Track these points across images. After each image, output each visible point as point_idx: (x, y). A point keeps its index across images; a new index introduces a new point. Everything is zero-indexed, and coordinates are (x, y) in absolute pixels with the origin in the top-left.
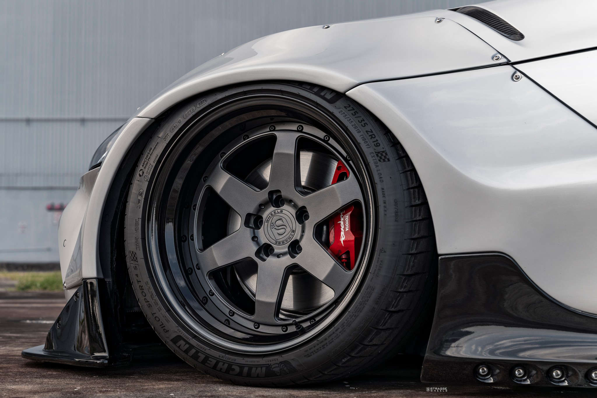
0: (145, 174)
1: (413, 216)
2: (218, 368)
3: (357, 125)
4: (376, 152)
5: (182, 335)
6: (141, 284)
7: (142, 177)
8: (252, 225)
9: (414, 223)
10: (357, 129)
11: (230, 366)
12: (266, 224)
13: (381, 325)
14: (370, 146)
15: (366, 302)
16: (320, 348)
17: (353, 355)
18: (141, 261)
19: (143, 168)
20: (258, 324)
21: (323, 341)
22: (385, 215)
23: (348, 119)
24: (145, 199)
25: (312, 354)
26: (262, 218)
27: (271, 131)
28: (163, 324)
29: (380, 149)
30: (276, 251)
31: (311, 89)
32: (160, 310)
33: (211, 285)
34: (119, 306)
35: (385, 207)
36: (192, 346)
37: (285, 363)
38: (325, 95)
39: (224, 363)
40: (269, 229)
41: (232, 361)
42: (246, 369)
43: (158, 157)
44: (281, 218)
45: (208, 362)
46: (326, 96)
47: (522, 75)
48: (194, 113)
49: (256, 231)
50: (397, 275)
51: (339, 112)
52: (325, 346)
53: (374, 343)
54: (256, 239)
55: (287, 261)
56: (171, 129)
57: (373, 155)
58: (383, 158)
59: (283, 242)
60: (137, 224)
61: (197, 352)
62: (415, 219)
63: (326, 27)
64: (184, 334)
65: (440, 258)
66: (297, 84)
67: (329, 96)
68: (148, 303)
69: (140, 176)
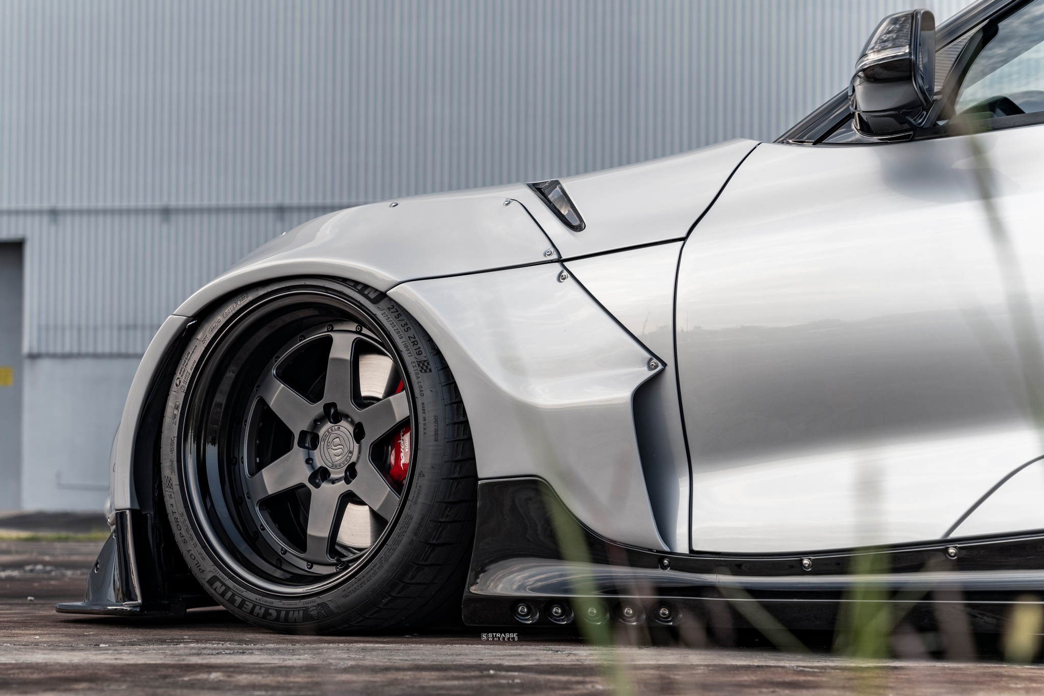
0: (182, 384)
1: (456, 435)
2: (255, 614)
3: (399, 330)
4: (417, 362)
5: (218, 575)
6: (177, 515)
7: (179, 387)
8: (309, 444)
9: (456, 443)
10: (399, 334)
11: (267, 610)
12: (323, 443)
13: (422, 560)
14: (412, 354)
15: (404, 533)
16: (358, 586)
17: (393, 595)
18: (177, 488)
19: (180, 376)
20: (311, 563)
21: (360, 579)
22: (425, 433)
23: (391, 322)
24: (181, 413)
25: (350, 594)
26: (318, 436)
27: (328, 331)
28: (198, 563)
29: (422, 358)
30: (333, 476)
31: (355, 286)
32: (195, 546)
33: (261, 518)
34: (163, 545)
35: (425, 424)
36: (228, 588)
37: (323, 605)
38: (368, 293)
39: (261, 607)
40: (325, 449)
41: (269, 605)
42: (283, 613)
43: (196, 363)
44: (338, 436)
45: (245, 606)
46: (369, 295)
47: (569, 275)
48: (234, 312)
49: (310, 451)
50: (437, 502)
51: (382, 314)
52: (363, 584)
53: (419, 581)
54: (311, 462)
55: (341, 487)
56: (210, 330)
57: (414, 364)
58: (425, 368)
59: (340, 465)
60: (172, 444)
61: (233, 595)
62: (457, 438)
63: (394, 204)
64: (221, 575)
65: (480, 482)
66: (341, 280)
67: (372, 296)
68: (183, 538)
69: (177, 385)
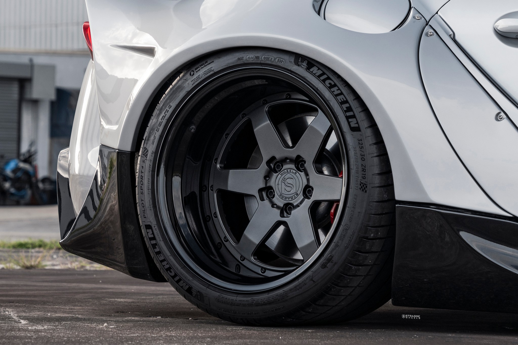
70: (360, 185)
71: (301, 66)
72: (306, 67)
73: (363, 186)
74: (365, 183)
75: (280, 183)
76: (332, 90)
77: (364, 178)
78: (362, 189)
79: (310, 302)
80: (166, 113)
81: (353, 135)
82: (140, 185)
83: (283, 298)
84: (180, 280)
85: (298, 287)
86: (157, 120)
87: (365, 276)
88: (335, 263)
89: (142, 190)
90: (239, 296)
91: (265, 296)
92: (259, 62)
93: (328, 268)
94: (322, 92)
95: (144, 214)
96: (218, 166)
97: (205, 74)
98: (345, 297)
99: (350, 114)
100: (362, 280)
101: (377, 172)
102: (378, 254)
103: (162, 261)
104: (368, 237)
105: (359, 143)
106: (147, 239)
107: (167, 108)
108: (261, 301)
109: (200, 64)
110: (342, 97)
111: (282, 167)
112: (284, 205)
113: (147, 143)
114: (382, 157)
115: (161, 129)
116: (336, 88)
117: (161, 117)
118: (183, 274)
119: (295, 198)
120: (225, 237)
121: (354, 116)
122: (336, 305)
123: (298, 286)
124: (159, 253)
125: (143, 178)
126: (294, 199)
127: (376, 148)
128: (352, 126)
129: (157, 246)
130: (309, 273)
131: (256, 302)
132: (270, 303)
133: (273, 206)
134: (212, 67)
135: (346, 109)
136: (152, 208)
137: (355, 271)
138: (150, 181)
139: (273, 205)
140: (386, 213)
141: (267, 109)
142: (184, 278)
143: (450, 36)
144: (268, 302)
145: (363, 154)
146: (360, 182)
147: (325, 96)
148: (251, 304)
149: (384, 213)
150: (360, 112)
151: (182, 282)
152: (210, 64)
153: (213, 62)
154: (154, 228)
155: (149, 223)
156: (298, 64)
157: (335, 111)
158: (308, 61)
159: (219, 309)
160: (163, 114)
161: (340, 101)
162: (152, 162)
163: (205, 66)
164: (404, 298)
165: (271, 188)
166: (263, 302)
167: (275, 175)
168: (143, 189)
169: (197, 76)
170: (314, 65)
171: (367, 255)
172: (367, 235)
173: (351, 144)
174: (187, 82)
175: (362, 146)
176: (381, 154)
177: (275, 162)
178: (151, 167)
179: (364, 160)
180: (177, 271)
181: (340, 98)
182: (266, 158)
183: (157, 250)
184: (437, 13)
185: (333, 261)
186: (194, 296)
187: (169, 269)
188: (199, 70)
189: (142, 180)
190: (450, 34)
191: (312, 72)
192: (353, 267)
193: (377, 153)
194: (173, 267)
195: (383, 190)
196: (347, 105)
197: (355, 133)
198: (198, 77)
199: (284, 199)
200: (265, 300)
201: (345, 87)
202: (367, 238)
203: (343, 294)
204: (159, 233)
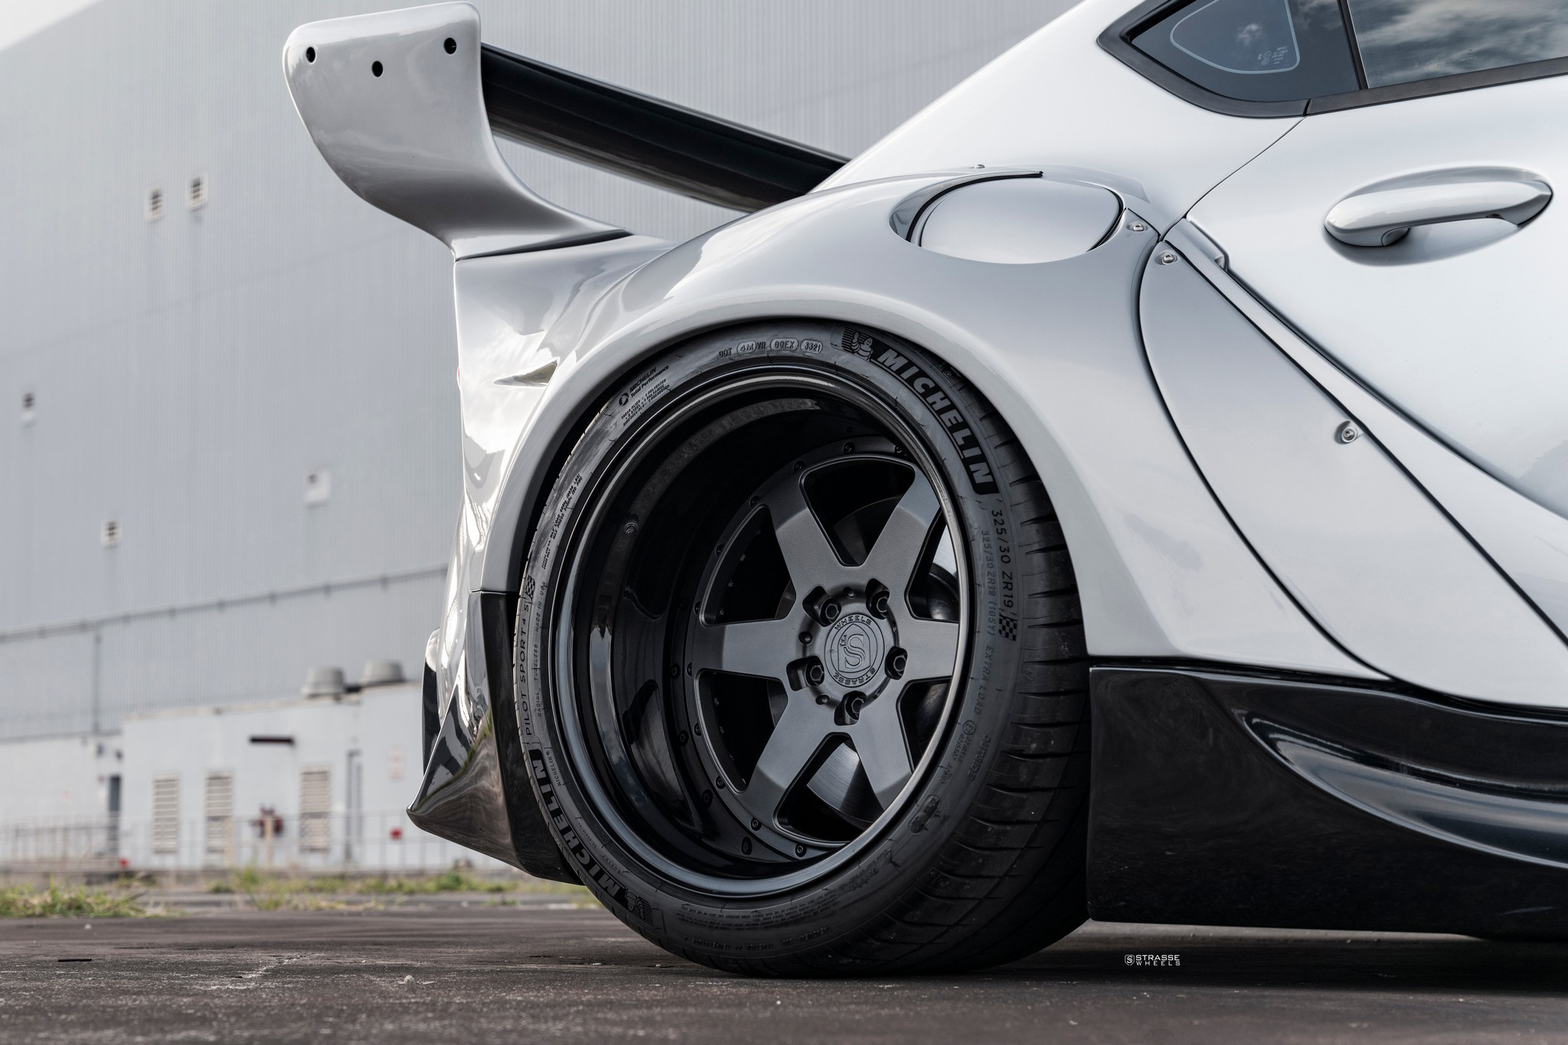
70: (1001, 622)
71: (857, 352)
72: (869, 353)
73: (1008, 624)
74: (1013, 617)
75: (835, 647)
76: (930, 399)
77: (1010, 604)
78: (1003, 633)
79: (890, 917)
80: (571, 495)
81: (980, 502)
82: (520, 662)
83: (826, 908)
84: (601, 873)
85: (859, 881)
86: (554, 514)
87: (1022, 849)
88: (945, 818)
89: (523, 671)
90: (727, 906)
91: (784, 905)
92: (765, 355)
93: (926, 829)
94: (906, 407)
95: (527, 726)
96: (702, 618)
97: (650, 397)
98: (976, 902)
99: (975, 452)
100: (1015, 861)
101: (1040, 590)
102: (1051, 794)
103: (564, 832)
104: (1023, 750)
105: (995, 520)
106: (534, 782)
107: (573, 484)
108: (776, 917)
109: (641, 377)
110: (953, 414)
111: (840, 610)
112: (845, 697)
113: (533, 567)
114: (1052, 554)
115: (560, 530)
116: (940, 395)
117: (560, 505)
118: (607, 860)
119: (869, 679)
120: (719, 778)
121: (982, 458)
122: (957, 924)
123: (857, 876)
124: (557, 813)
125: (525, 645)
126: (865, 681)
127: (1037, 531)
128: (977, 482)
129: (553, 798)
130: (885, 845)
131: (765, 919)
132: (796, 920)
133: (819, 701)
134: (665, 380)
135: (963, 443)
136: (543, 712)
137: (995, 837)
138: (539, 649)
139: (820, 698)
140: (1067, 693)
141: (803, 481)
142: (609, 868)
143: (1217, 261)
144: (792, 917)
145: (1005, 546)
146: (1001, 615)
147: (915, 417)
148: (753, 925)
149: (1062, 690)
150: (996, 448)
151: (605, 877)
152: (660, 373)
153: (667, 367)
154: (546, 757)
155: (537, 747)
156: (851, 349)
157: (938, 449)
158: (873, 339)
159: (686, 939)
160: (564, 498)
161: (949, 425)
162: (542, 607)
163: (650, 380)
164: (1124, 903)
165: (815, 660)
166: (780, 919)
167: (823, 630)
168: (526, 671)
169: (633, 403)
170: (886, 348)
171: (1024, 797)
172: (1017, 747)
173: (976, 525)
174: (614, 421)
175: (1003, 527)
176: (1051, 545)
177: (823, 600)
178: (541, 618)
179: (1009, 562)
180: (594, 853)
181: (949, 417)
182: (802, 591)
183: (554, 806)
184: (1185, 217)
185: (939, 812)
186: (631, 910)
187: (578, 849)
188: (639, 390)
189: (523, 649)
190: (1217, 258)
191: (883, 363)
192: (990, 827)
193: (1039, 542)
194: (586, 843)
195: (1057, 634)
196: (966, 432)
197: (985, 498)
198: (637, 407)
199: (844, 684)
200: (784, 914)
201: (959, 390)
202: (1020, 753)
203: (972, 896)
204: (556, 766)
